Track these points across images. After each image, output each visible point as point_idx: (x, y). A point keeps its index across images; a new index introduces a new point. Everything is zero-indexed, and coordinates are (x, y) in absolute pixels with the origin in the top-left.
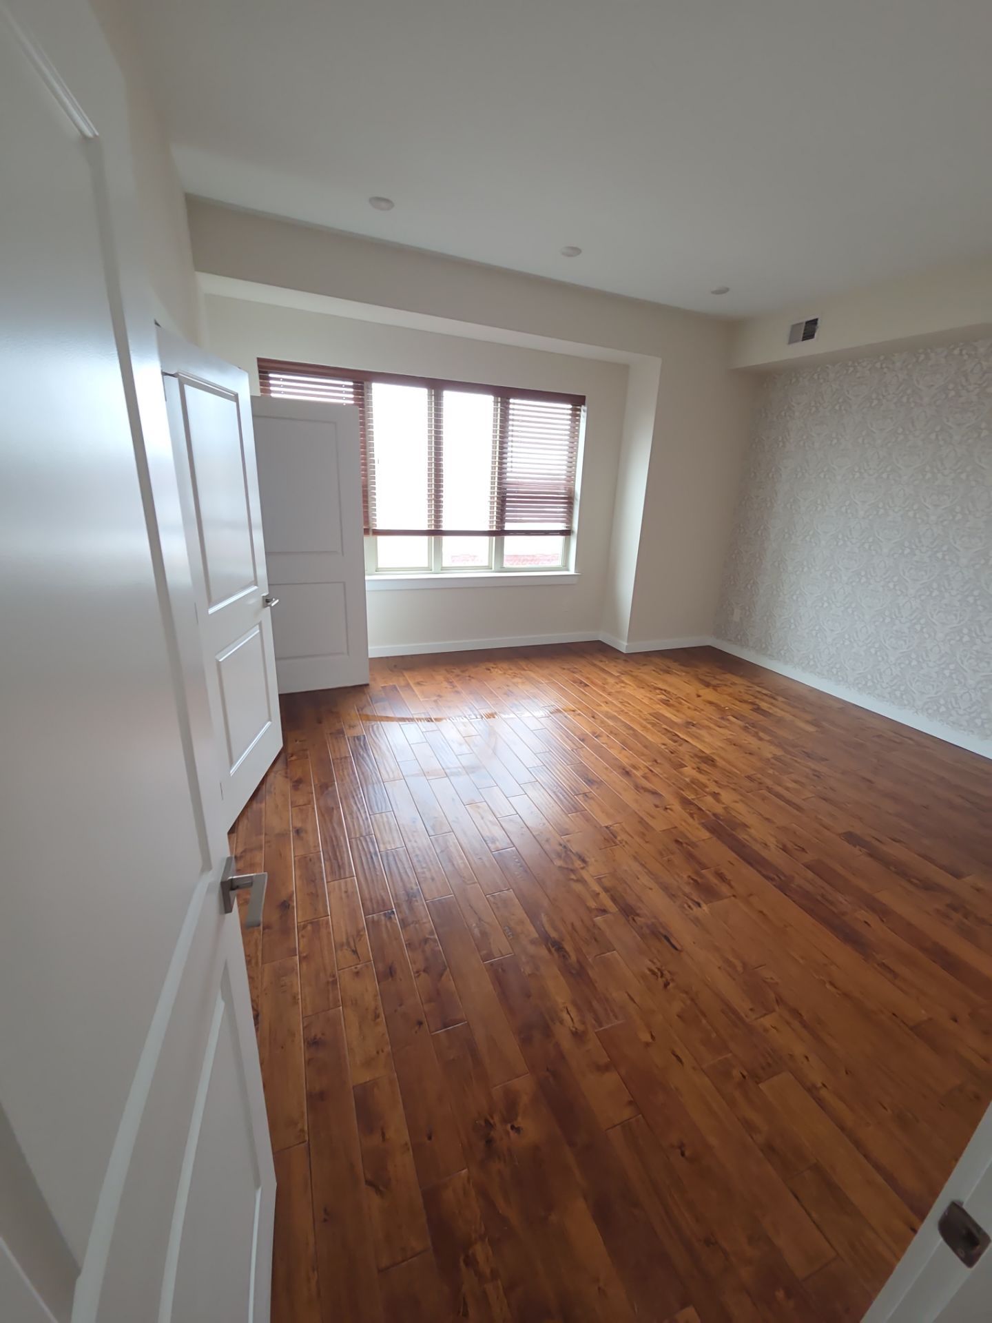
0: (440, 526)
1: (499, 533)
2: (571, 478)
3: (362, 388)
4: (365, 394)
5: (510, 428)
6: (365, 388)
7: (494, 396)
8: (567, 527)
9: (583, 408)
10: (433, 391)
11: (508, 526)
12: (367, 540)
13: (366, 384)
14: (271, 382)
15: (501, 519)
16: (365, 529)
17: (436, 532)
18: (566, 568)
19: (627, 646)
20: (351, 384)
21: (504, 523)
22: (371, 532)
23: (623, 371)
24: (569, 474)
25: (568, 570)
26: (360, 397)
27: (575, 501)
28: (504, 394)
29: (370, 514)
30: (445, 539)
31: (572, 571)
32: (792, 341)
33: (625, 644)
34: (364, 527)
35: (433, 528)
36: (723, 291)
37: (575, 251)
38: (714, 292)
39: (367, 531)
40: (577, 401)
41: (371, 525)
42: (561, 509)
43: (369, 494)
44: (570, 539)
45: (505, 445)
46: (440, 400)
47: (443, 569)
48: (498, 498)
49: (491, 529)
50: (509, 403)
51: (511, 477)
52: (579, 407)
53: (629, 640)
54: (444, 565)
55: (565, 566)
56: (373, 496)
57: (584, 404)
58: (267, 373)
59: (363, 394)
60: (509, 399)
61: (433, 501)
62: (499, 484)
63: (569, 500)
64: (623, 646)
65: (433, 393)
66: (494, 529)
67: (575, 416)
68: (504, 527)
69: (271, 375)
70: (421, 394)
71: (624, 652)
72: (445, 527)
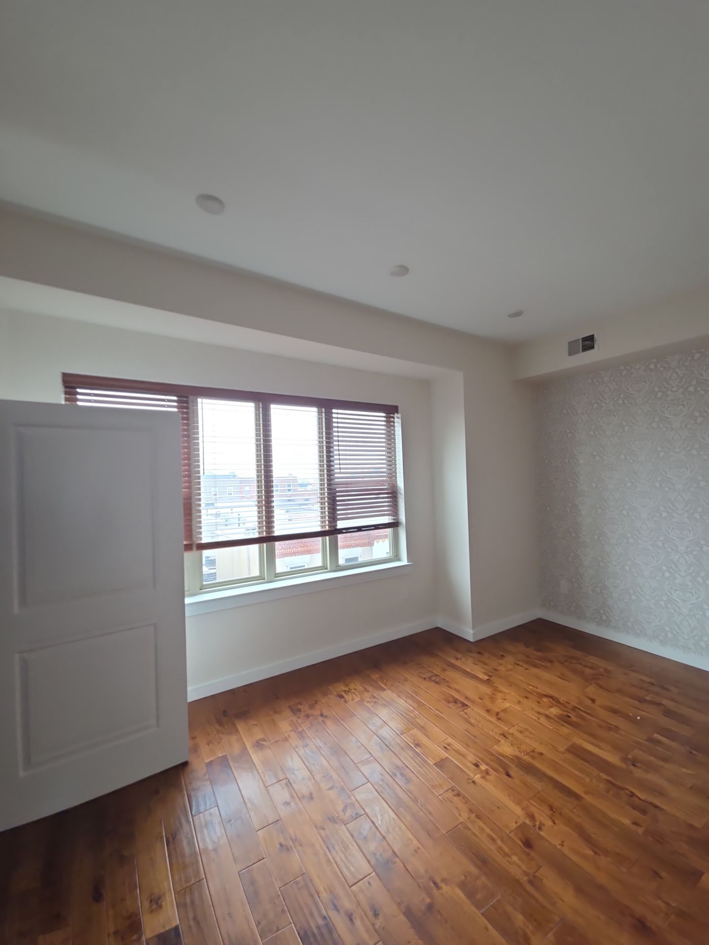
0: (273, 532)
1: (333, 532)
2: (392, 474)
3: (187, 402)
4: (191, 408)
5: (335, 434)
6: (190, 403)
7: (317, 407)
8: (393, 519)
9: (396, 415)
10: (261, 404)
11: (340, 525)
12: (188, 556)
13: (191, 398)
14: (79, 397)
15: (333, 518)
16: (185, 545)
17: (268, 539)
18: (397, 558)
19: (474, 634)
20: (175, 398)
21: (336, 522)
22: (194, 548)
23: (425, 386)
24: (390, 471)
25: (399, 560)
26: (185, 410)
27: (399, 495)
28: (326, 405)
29: (194, 528)
30: (278, 545)
31: (404, 562)
32: (571, 353)
33: (471, 632)
34: (185, 543)
35: (264, 534)
36: (518, 314)
37: (403, 270)
38: (510, 316)
39: (188, 547)
40: (390, 410)
41: (194, 539)
42: (384, 502)
43: (193, 506)
44: (398, 530)
45: (331, 450)
46: (268, 412)
47: (277, 575)
48: (328, 498)
49: (324, 529)
50: (332, 413)
51: (339, 476)
52: (392, 415)
53: (473, 627)
54: (277, 572)
55: (397, 556)
56: (198, 508)
57: (397, 412)
58: (75, 388)
59: (187, 408)
60: (332, 409)
61: (264, 507)
62: (328, 485)
63: (393, 494)
64: (469, 633)
65: (261, 406)
66: (327, 528)
67: (389, 423)
68: (336, 525)
69: (79, 390)
70: (248, 409)
71: (471, 640)
72: (278, 532)
